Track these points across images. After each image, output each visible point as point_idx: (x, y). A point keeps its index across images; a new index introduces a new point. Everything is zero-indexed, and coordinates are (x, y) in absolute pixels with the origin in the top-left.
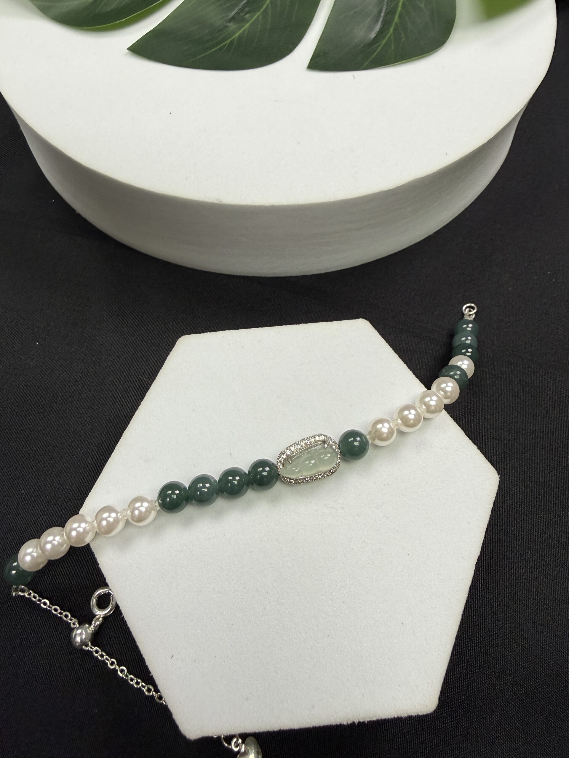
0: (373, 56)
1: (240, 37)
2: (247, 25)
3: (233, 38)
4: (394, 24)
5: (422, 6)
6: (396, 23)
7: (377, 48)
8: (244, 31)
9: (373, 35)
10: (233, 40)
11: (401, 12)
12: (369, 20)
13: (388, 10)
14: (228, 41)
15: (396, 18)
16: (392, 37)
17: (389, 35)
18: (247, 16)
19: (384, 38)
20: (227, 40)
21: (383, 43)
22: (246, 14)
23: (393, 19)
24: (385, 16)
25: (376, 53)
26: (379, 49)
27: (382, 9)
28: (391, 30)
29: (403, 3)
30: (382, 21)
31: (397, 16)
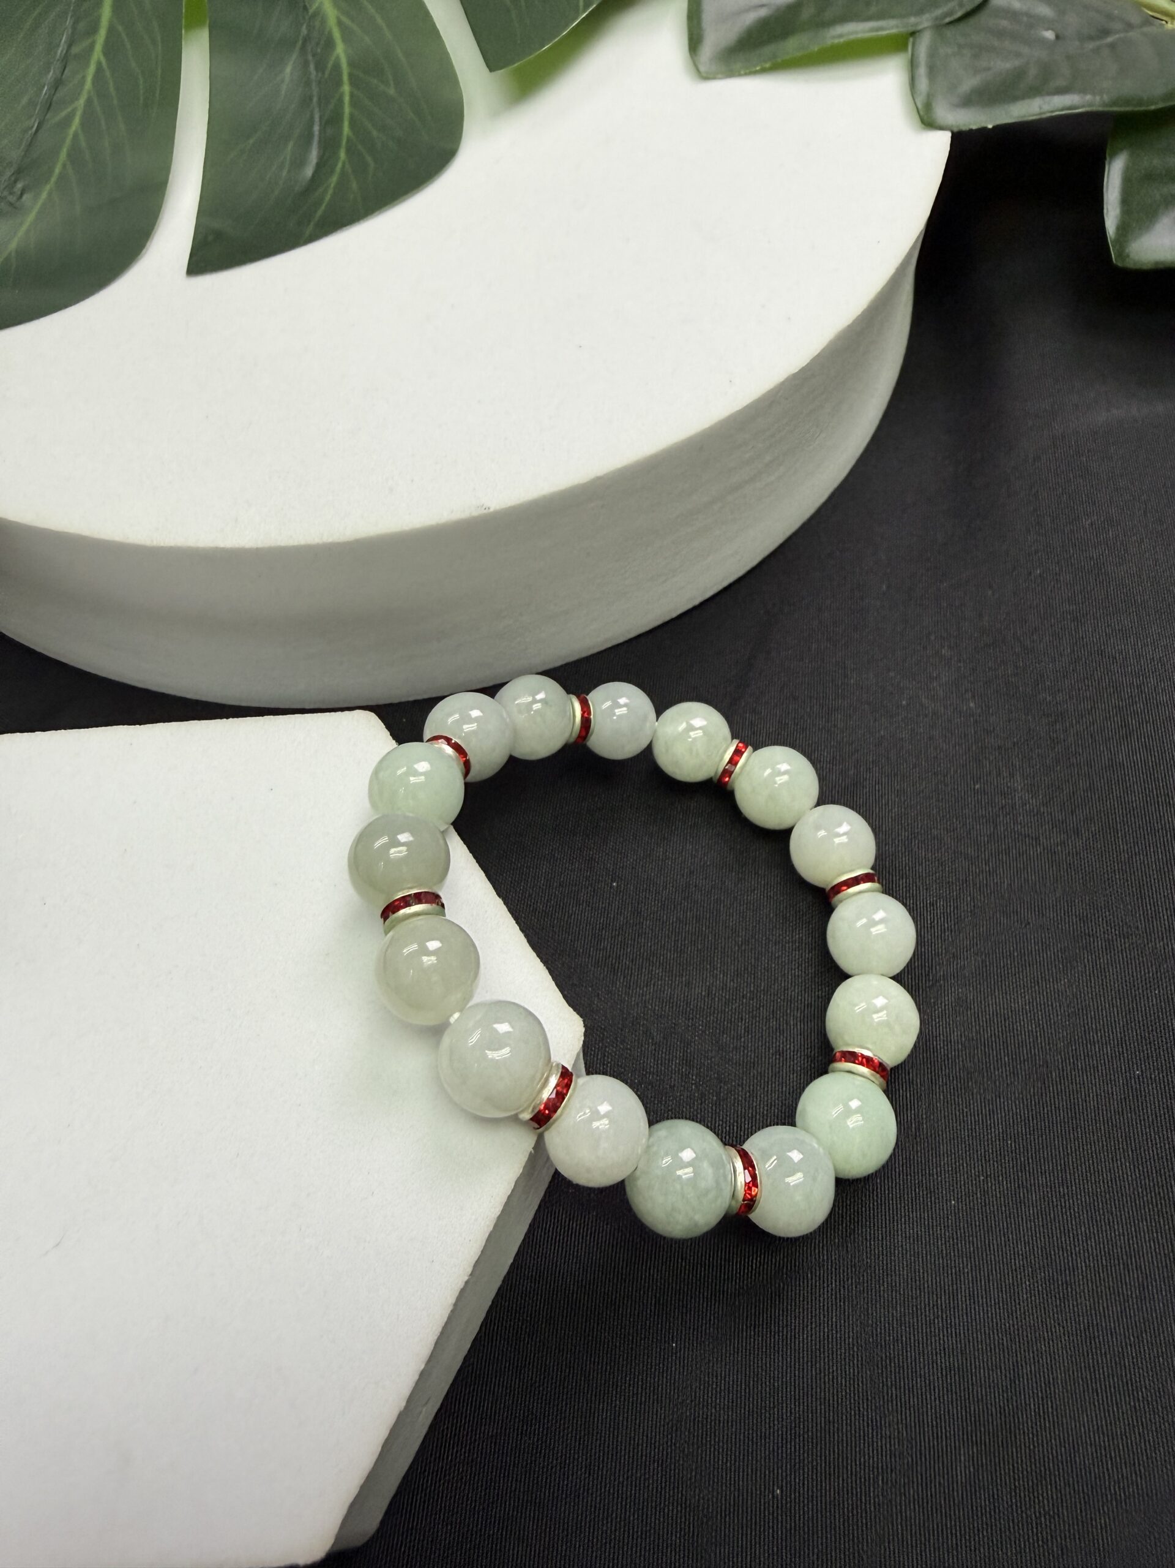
0: (319, 213)
1: (20, 247)
2: (31, 217)
4: (344, 141)
5: (392, 91)
6: (349, 140)
7: (323, 194)
8: (27, 231)
9: (309, 171)
10: (8, 257)
11: (352, 115)
12: (290, 145)
13: (325, 117)
15: (346, 128)
16: (348, 167)
17: (340, 165)
18: (24, 199)
19: (332, 172)
21: (333, 184)
22: (21, 195)
23: (340, 131)
24: (323, 130)
25: (323, 207)
26: (328, 198)
27: (312, 118)
28: (342, 154)
29: (352, 95)
30: (320, 142)
31: (346, 124)
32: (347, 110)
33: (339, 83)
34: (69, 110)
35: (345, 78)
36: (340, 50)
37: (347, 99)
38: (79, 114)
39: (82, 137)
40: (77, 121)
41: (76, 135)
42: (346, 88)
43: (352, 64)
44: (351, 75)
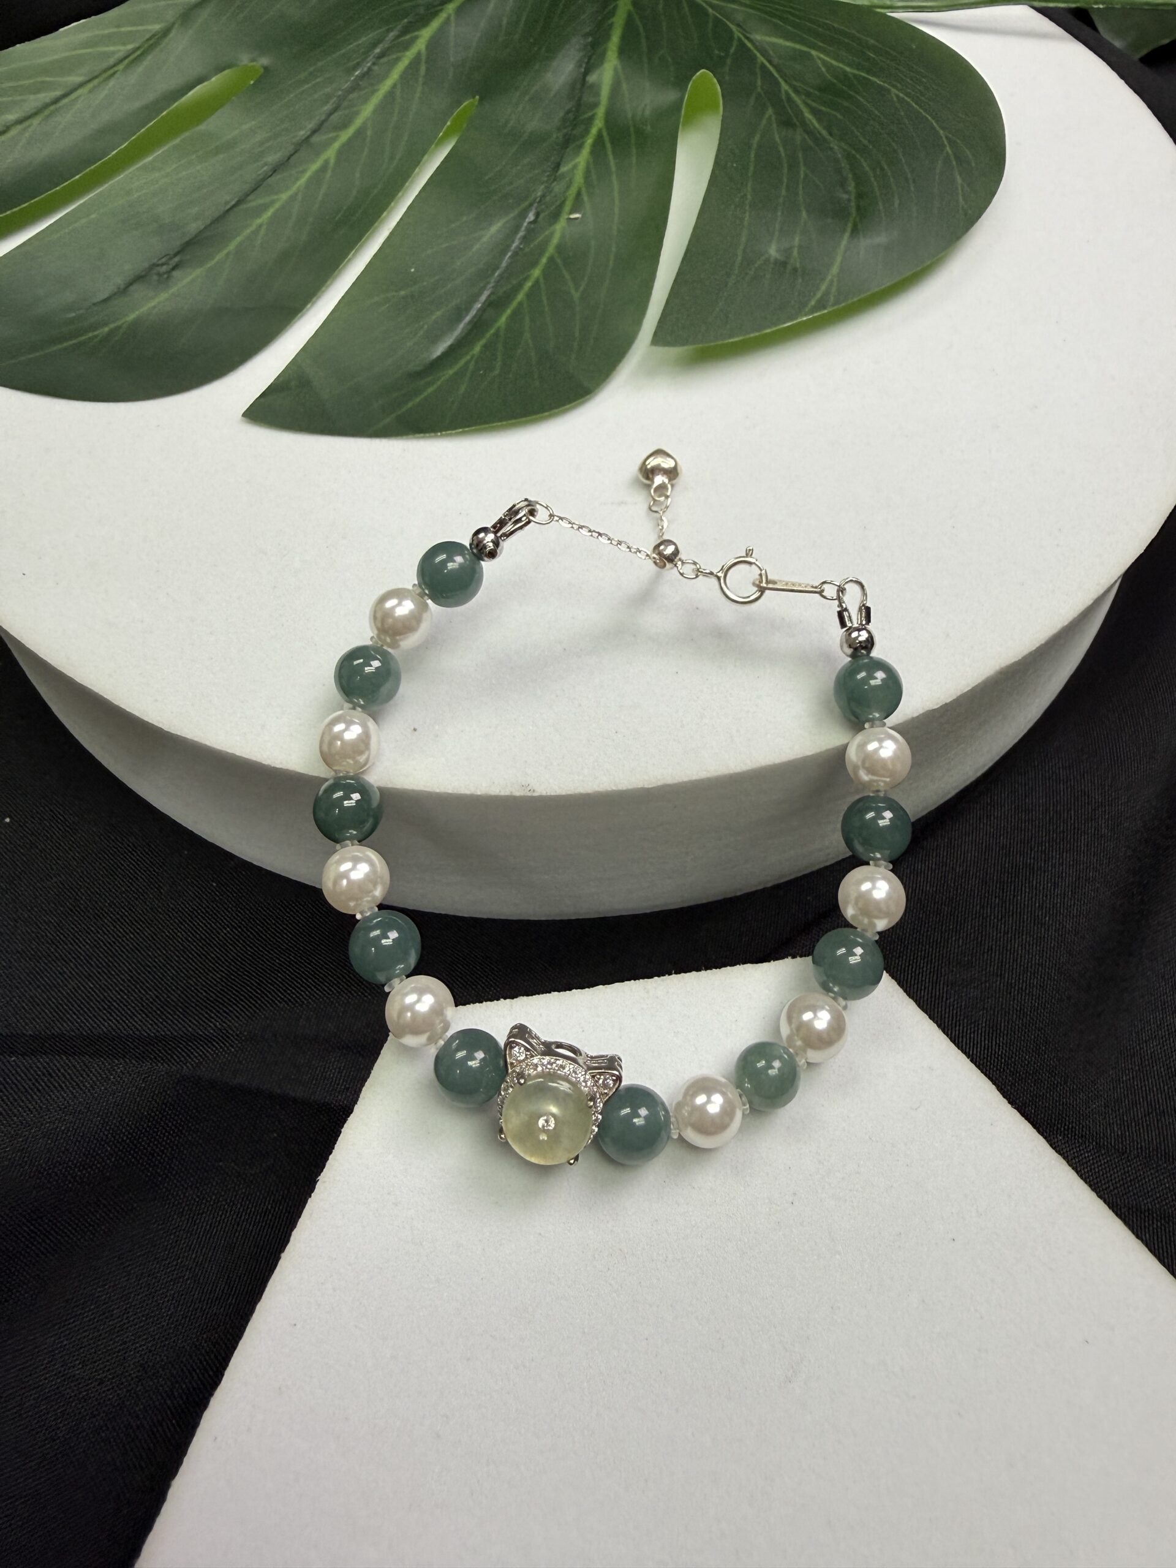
0: (410, 405)
1: (136, 323)
2: (164, 296)
3: (123, 321)
4: (492, 331)
5: (576, 295)
6: (497, 334)
7: (429, 384)
8: (154, 307)
9: (438, 351)
10: (120, 327)
11: (520, 304)
12: (439, 313)
13: (493, 297)
14: (106, 329)
15: (503, 320)
16: (471, 366)
17: (468, 357)
18: (175, 273)
19: (456, 363)
20: (105, 324)
21: (447, 376)
22: (174, 269)
23: (495, 321)
24: (482, 310)
25: (418, 400)
26: (430, 390)
27: (480, 294)
28: (477, 349)
29: (537, 282)
30: (470, 322)
31: (509, 312)
32: (519, 298)
33: (534, 264)
34: (267, 200)
35: (544, 260)
37: (529, 284)
38: (277, 205)
39: (263, 230)
40: (268, 214)
41: (260, 226)
42: (536, 272)
43: (560, 249)
44: (551, 260)
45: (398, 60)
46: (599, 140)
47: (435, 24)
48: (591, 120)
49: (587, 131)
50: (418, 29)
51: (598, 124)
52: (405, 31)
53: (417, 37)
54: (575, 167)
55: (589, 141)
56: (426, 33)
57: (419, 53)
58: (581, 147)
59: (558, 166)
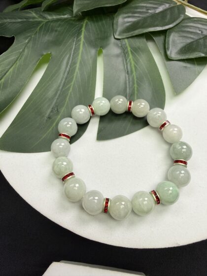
29: (137, 88)
32: (136, 92)
33: (133, 83)
34: (69, 86)
35: (135, 82)
36: (134, 73)
37: (136, 89)
38: (72, 86)
39: (72, 93)
40: (71, 89)
41: (71, 92)
42: (136, 85)
43: (137, 78)
44: (137, 81)
45: (80, 44)
46: (131, 51)
47: (83, 34)
48: (127, 47)
49: (128, 51)
50: (80, 36)
51: (129, 49)
52: (78, 37)
53: (81, 38)
54: (130, 59)
55: (130, 53)
56: (82, 36)
57: (84, 42)
58: (129, 54)
59: (126, 60)
